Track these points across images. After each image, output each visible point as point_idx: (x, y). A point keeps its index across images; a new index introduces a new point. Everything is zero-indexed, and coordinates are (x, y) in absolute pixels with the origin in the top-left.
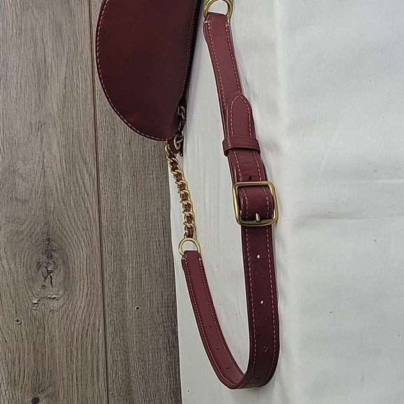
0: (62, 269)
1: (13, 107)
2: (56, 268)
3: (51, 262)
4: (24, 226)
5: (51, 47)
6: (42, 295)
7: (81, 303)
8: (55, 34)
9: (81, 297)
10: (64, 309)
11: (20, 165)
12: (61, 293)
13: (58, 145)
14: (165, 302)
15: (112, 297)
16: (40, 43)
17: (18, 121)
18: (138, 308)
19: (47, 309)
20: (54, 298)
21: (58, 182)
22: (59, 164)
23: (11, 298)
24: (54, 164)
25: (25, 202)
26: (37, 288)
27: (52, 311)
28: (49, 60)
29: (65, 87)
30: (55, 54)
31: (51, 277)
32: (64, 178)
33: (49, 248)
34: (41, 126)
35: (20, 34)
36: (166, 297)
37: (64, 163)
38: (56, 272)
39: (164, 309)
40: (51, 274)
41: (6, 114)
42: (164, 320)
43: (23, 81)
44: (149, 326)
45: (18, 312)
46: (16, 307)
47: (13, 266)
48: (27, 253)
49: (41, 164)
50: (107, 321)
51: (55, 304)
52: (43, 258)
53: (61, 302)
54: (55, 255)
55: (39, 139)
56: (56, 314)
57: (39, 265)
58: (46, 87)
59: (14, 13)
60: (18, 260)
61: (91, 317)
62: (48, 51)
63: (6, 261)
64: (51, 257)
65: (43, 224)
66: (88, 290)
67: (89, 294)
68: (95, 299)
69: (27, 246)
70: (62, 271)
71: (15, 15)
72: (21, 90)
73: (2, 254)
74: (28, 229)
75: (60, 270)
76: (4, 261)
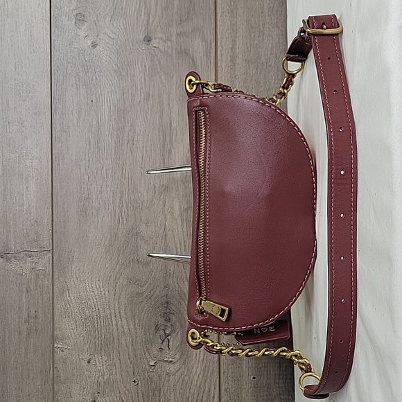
1: (139, 171)
2: (173, 331)
3: (169, 325)
4: (144, 288)
5: (177, 112)
6: (159, 358)
7: (197, 368)
8: (181, 99)
9: (197, 362)
10: (179, 373)
11: (143, 227)
12: (178, 356)
13: (180, 208)
14: (283, 374)
15: (228, 365)
16: (166, 108)
17: (143, 185)
18: (254, 378)
19: (164, 372)
20: (171, 361)
21: (179, 245)
22: (180, 228)
23: (129, 358)
24: (175, 227)
25: (147, 264)
26: (155, 350)
27: (167, 374)
28: (174, 124)
30: (181, 119)
31: (168, 340)
33: (168, 311)
34: (166, 189)
35: (148, 99)
36: (284, 369)
37: (185, 227)
38: (174, 335)
39: (281, 381)
40: (169, 338)
41: (131, 177)
42: (281, 392)
43: (149, 145)
44: (265, 397)
45: (136, 373)
46: (133, 367)
47: (132, 326)
48: (146, 315)
49: (163, 227)
50: (223, 388)
51: (172, 368)
52: (162, 321)
53: (178, 365)
54: (173, 318)
55: (161, 203)
56: (172, 377)
57: (157, 328)
58: (170, 152)
59: (143, 78)
60: (137, 321)
61: (207, 383)
62: (174, 116)
63: (125, 322)
64: (169, 320)
65: (163, 286)
66: (204, 356)
67: (205, 360)
68: (211, 365)
69: (146, 308)
70: (179, 334)
71: (143, 81)
72: (147, 154)
73: (123, 315)
74: (148, 292)
75: (177, 334)
76: (124, 322)
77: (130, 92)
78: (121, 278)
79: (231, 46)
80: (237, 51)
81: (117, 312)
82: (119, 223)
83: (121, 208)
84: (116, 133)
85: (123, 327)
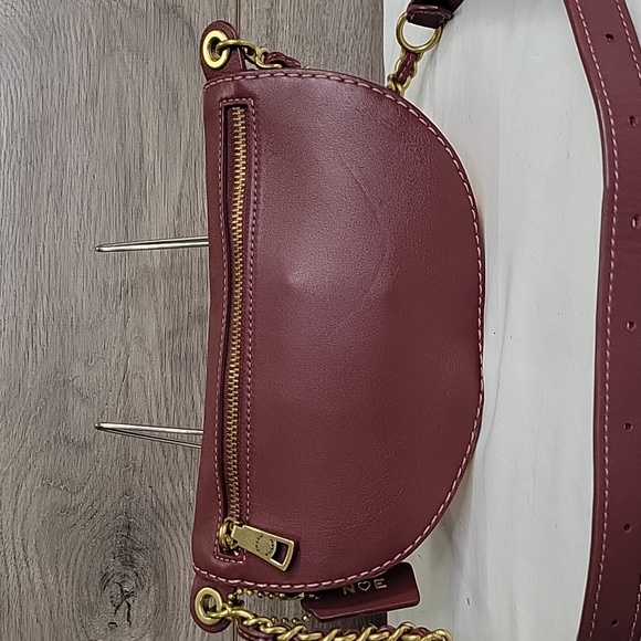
0: (152, 589)
1: (72, 251)
2: (140, 586)
3: (130, 573)
4: (80, 498)
5: (156, 132)
8: (164, 105)
11: (78, 369)
13: (159, 331)
16: (132, 121)
17: (80, 280)
21: (154, 408)
22: (157, 372)
24: (148, 369)
25: (85, 446)
26: (99, 627)
28: (149, 157)
29: (179, 215)
30: (163, 148)
31: (129, 606)
32: (166, 399)
33: (129, 543)
34: (128, 290)
35: (94, 103)
37: (168, 368)
38: (141, 594)
40: (130, 600)
43: (94, 198)
47: (51, 579)
48: (82, 553)
49: (122, 369)
52: (115, 566)
54: (140, 559)
55: (119, 318)
57: (105, 580)
58: (139, 212)
59: (85, 58)
60: (62, 568)
62: (149, 139)
63: (37, 569)
64: (129, 563)
65: (119, 493)
69: (82, 538)
70: (152, 593)
71: (85, 64)
72: (89, 216)
73: (31, 554)
74: (88, 504)
75: (148, 592)
76: (34, 569)
77: (56, 83)
78: (30, 476)
79: (267, 6)
80: (280, 16)
81: (19, 549)
82: (26, 360)
83: (32, 327)
84: (23, 169)
85: (31, 581)
